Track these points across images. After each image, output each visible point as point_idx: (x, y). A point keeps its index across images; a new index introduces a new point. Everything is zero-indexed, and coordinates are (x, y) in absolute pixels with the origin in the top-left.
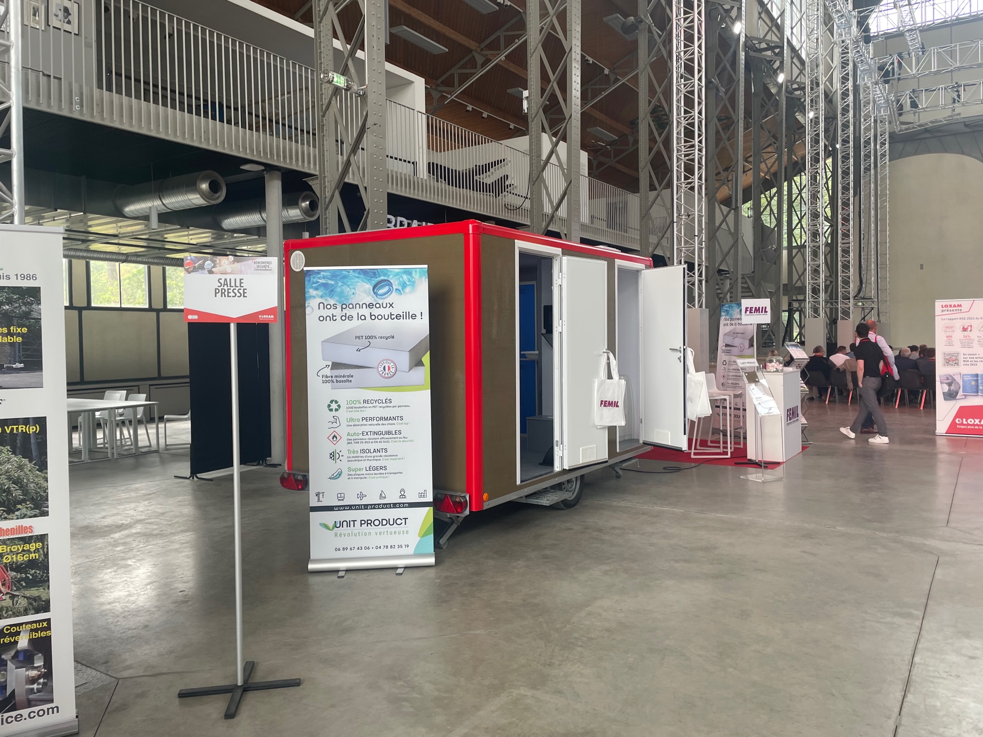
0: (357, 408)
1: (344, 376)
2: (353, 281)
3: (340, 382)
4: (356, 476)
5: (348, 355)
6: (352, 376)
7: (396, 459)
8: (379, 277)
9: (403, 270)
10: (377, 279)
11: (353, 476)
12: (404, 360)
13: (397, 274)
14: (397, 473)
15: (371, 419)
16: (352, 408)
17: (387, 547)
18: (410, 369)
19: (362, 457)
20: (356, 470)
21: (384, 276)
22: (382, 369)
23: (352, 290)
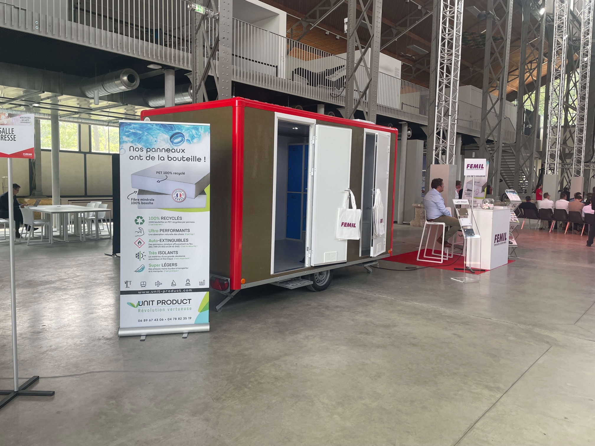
0: (156, 222)
1: (147, 200)
2: (156, 132)
3: (144, 203)
4: (154, 270)
5: (151, 185)
6: (153, 200)
7: (184, 259)
8: (175, 130)
9: (192, 126)
10: (173, 132)
11: (153, 270)
12: (192, 190)
13: (188, 129)
14: (185, 268)
15: (167, 230)
16: (153, 222)
17: (176, 319)
18: (196, 197)
19: (159, 257)
20: (155, 266)
21: (179, 130)
22: (175, 195)
23: (155, 138)
